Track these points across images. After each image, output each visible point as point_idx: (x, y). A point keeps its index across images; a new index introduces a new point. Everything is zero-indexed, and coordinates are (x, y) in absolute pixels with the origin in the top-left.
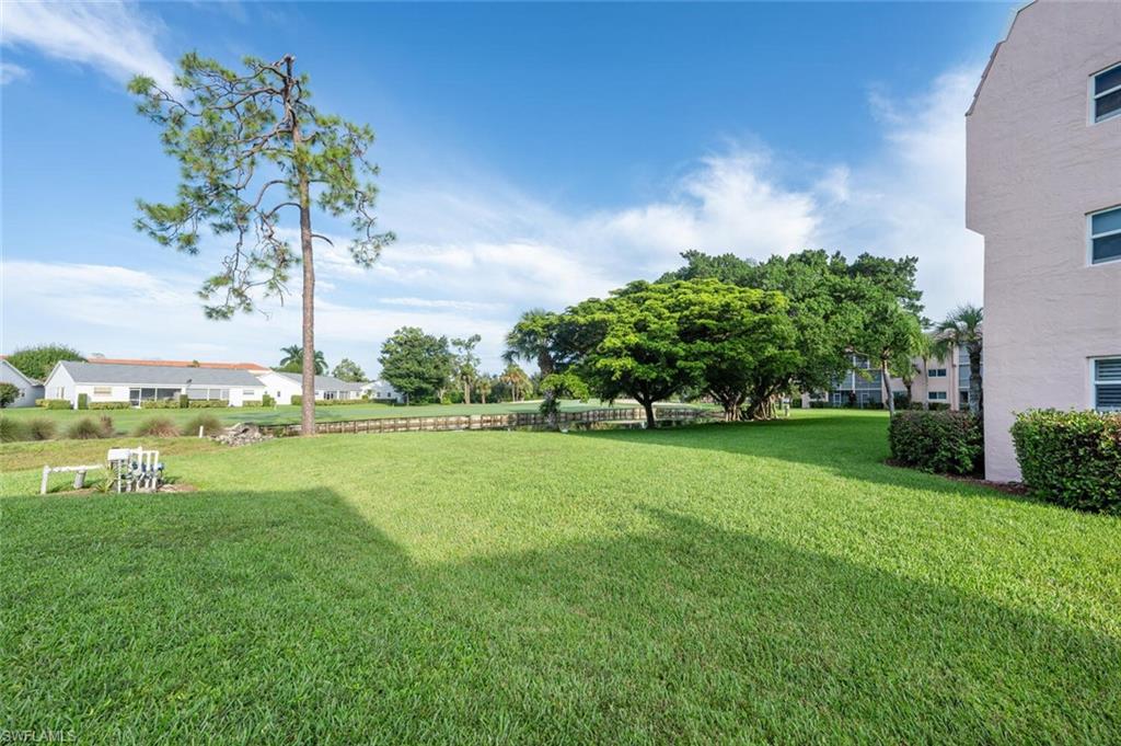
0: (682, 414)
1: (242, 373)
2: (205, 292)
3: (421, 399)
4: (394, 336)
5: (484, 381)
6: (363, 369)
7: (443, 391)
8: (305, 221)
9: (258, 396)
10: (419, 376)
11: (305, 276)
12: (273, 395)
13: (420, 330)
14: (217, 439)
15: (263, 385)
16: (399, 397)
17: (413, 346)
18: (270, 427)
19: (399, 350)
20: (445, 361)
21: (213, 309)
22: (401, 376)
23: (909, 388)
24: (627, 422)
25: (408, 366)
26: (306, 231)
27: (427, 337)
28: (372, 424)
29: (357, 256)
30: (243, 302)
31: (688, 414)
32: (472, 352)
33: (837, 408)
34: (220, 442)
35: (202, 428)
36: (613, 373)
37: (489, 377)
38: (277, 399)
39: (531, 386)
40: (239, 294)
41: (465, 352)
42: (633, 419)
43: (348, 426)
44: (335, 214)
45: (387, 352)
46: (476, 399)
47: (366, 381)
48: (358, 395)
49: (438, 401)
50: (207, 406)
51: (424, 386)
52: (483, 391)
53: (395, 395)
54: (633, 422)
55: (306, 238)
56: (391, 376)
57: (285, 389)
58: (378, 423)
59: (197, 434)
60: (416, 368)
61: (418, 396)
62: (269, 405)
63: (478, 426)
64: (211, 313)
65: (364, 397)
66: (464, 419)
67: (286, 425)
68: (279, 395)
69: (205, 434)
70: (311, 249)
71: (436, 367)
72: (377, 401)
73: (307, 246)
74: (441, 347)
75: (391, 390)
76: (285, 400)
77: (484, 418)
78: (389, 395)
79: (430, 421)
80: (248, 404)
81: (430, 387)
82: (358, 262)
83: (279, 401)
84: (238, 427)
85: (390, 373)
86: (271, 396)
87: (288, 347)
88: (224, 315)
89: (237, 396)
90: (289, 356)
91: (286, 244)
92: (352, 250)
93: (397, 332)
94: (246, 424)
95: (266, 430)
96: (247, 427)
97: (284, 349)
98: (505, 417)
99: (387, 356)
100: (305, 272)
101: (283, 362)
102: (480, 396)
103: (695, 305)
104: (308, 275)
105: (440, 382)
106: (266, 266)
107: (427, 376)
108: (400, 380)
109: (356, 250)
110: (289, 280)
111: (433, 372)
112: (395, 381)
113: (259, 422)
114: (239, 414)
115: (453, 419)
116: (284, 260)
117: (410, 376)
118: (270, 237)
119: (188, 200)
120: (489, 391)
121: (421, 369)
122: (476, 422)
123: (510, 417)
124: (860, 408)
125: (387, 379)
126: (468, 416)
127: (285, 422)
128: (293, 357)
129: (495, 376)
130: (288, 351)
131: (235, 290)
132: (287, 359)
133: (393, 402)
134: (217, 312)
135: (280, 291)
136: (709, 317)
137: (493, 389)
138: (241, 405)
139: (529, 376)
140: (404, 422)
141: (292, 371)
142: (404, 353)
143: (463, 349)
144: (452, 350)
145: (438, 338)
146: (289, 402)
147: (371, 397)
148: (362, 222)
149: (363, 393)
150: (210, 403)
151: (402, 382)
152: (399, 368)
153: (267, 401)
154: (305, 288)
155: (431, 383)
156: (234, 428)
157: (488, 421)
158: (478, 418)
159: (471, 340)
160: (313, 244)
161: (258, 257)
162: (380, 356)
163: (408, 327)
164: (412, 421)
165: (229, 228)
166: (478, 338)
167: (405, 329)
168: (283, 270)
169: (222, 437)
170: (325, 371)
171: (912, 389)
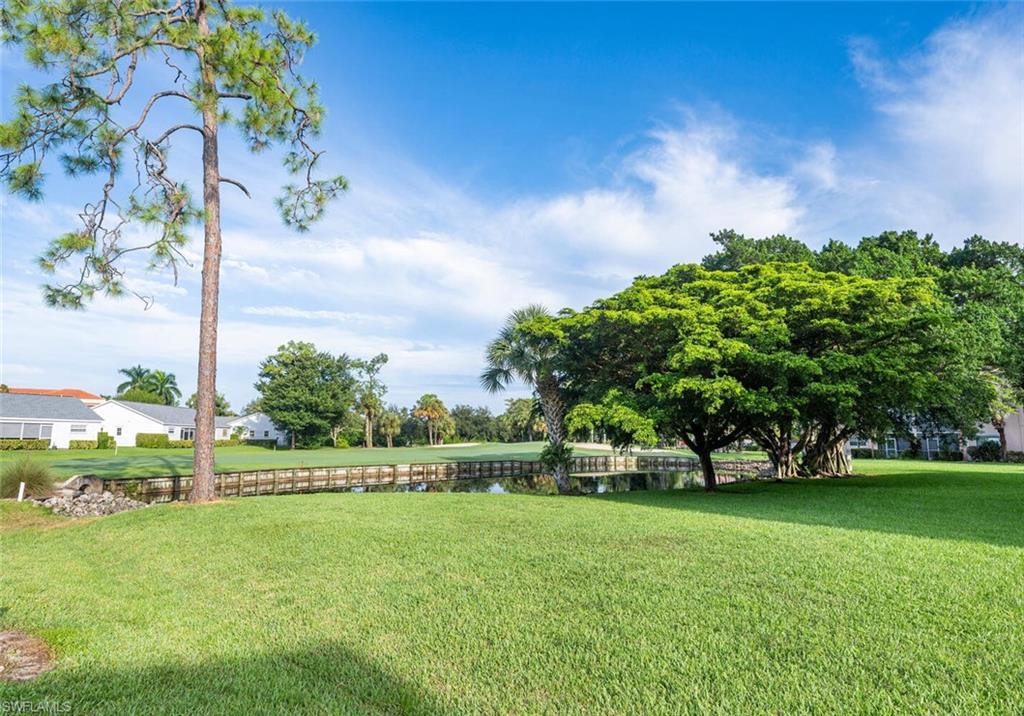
0: (672, 464)
1: (71, 403)
2: (49, 260)
3: (313, 440)
4: (276, 353)
5: (392, 416)
6: (227, 399)
7: (338, 430)
8: (210, 155)
9: (91, 434)
10: (312, 408)
11: (206, 241)
12: (112, 433)
13: (312, 346)
14: (47, 504)
15: (98, 418)
16: (280, 437)
17: (304, 368)
18: (121, 481)
19: (283, 372)
20: (345, 388)
21: (58, 291)
22: (287, 408)
23: (1001, 431)
24: (590, 475)
25: (297, 394)
26: (212, 172)
27: (321, 355)
28: (262, 477)
29: (287, 213)
30: (106, 281)
31: (681, 465)
32: (377, 376)
33: (892, 458)
34: (51, 508)
35: (23, 485)
36: (710, 401)
37: (396, 412)
38: (117, 439)
39: (453, 423)
40: (102, 267)
41: (366, 377)
42: (606, 471)
43: (229, 480)
44: (253, 149)
45: (267, 375)
46: (380, 441)
47: (230, 414)
48: (225, 434)
49: (330, 443)
50: (21, 448)
51: (318, 422)
52: (390, 430)
53: (274, 434)
54: (606, 474)
55: (212, 181)
56: (273, 408)
57: (128, 424)
58: (270, 476)
59: (14, 494)
60: (306, 397)
61: (307, 436)
62: (105, 447)
63: (405, 480)
64: (55, 297)
65: (232, 436)
66: (387, 470)
67: (142, 479)
68: (119, 434)
69: (26, 496)
70: (218, 201)
71: (334, 396)
72: (250, 442)
73: (212, 195)
74: (340, 368)
75: (270, 427)
76: (127, 440)
77: (415, 469)
78: (266, 434)
79: (342, 472)
80: (77, 446)
81: (324, 423)
82: (288, 222)
83: (120, 442)
84: (74, 482)
85: (273, 403)
86: (110, 435)
87: (129, 368)
88: (76, 302)
89: (61, 434)
90: (130, 380)
91: (183, 187)
92: (281, 203)
93: (282, 348)
94: (85, 477)
95: (113, 486)
96: (87, 481)
97: (124, 371)
98: (441, 468)
99: (267, 380)
100: (207, 234)
101: (121, 388)
102: (385, 436)
103: (811, 295)
104: (212, 240)
105: (338, 417)
106: (153, 218)
107: (321, 408)
108: (285, 413)
109: (287, 204)
110: (187, 244)
111: (330, 403)
112: (279, 415)
113: (101, 473)
114: (67, 459)
115: (372, 470)
116: (180, 213)
117: (298, 409)
118: (160, 173)
119: (31, 112)
120: (398, 431)
121: (314, 399)
122: (403, 475)
123: (448, 468)
124: (926, 459)
125: (266, 412)
126: (392, 466)
127: (139, 473)
128: (134, 381)
129: (404, 410)
130: (129, 373)
131: (95, 261)
132: (127, 384)
133: (272, 444)
134: (65, 296)
135: (173, 260)
136: (833, 314)
137: (403, 427)
138: (67, 446)
139: (450, 410)
140: (306, 474)
141: (135, 400)
142: (291, 377)
143: (364, 373)
144: (354, 373)
145: (337, 358)
146: (133, 443)
147: (242, 437)
148: (298, 160)
149: (231, 432)
150: (24, 444)
151: (288, 416)
152: (284, 397)
153: (104, 442)
154: (206, 259)
155: (326, 418)
156: (68, 483)
157: (419, 473)
158: (404, 468)
159: (375, 361)
160: (221, 191)
161: (140, 204)
162: (257, 380)
163: (296, 342)
164: (317, 473)
165: (88, 165)
166: (384, 359)
167: (291, 344)
168: (178, 227)
169: (54, 500)
170: (176, 399)
171: (1006, 431)
